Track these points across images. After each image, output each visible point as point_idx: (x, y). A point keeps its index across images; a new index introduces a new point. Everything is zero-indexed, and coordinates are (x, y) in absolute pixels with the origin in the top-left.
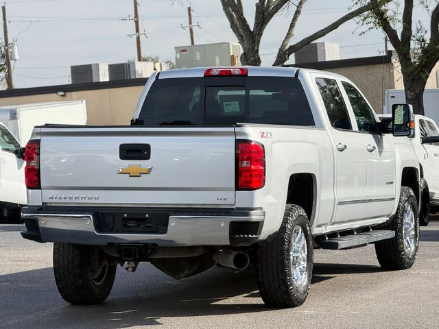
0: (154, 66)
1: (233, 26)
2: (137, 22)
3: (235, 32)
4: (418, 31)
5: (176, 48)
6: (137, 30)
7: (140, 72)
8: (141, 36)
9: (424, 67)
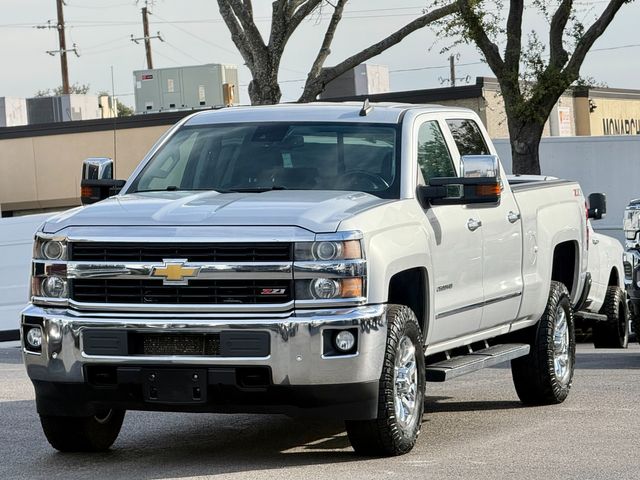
0: (100, 101)
1: (237, 38)
2: (62, 32)
3: (239, 48)
4: (531, 46)
5: (135, 73)
6: (63, 44)
7: (77, 111)
8: (68, 53)
9: (540, 103)
